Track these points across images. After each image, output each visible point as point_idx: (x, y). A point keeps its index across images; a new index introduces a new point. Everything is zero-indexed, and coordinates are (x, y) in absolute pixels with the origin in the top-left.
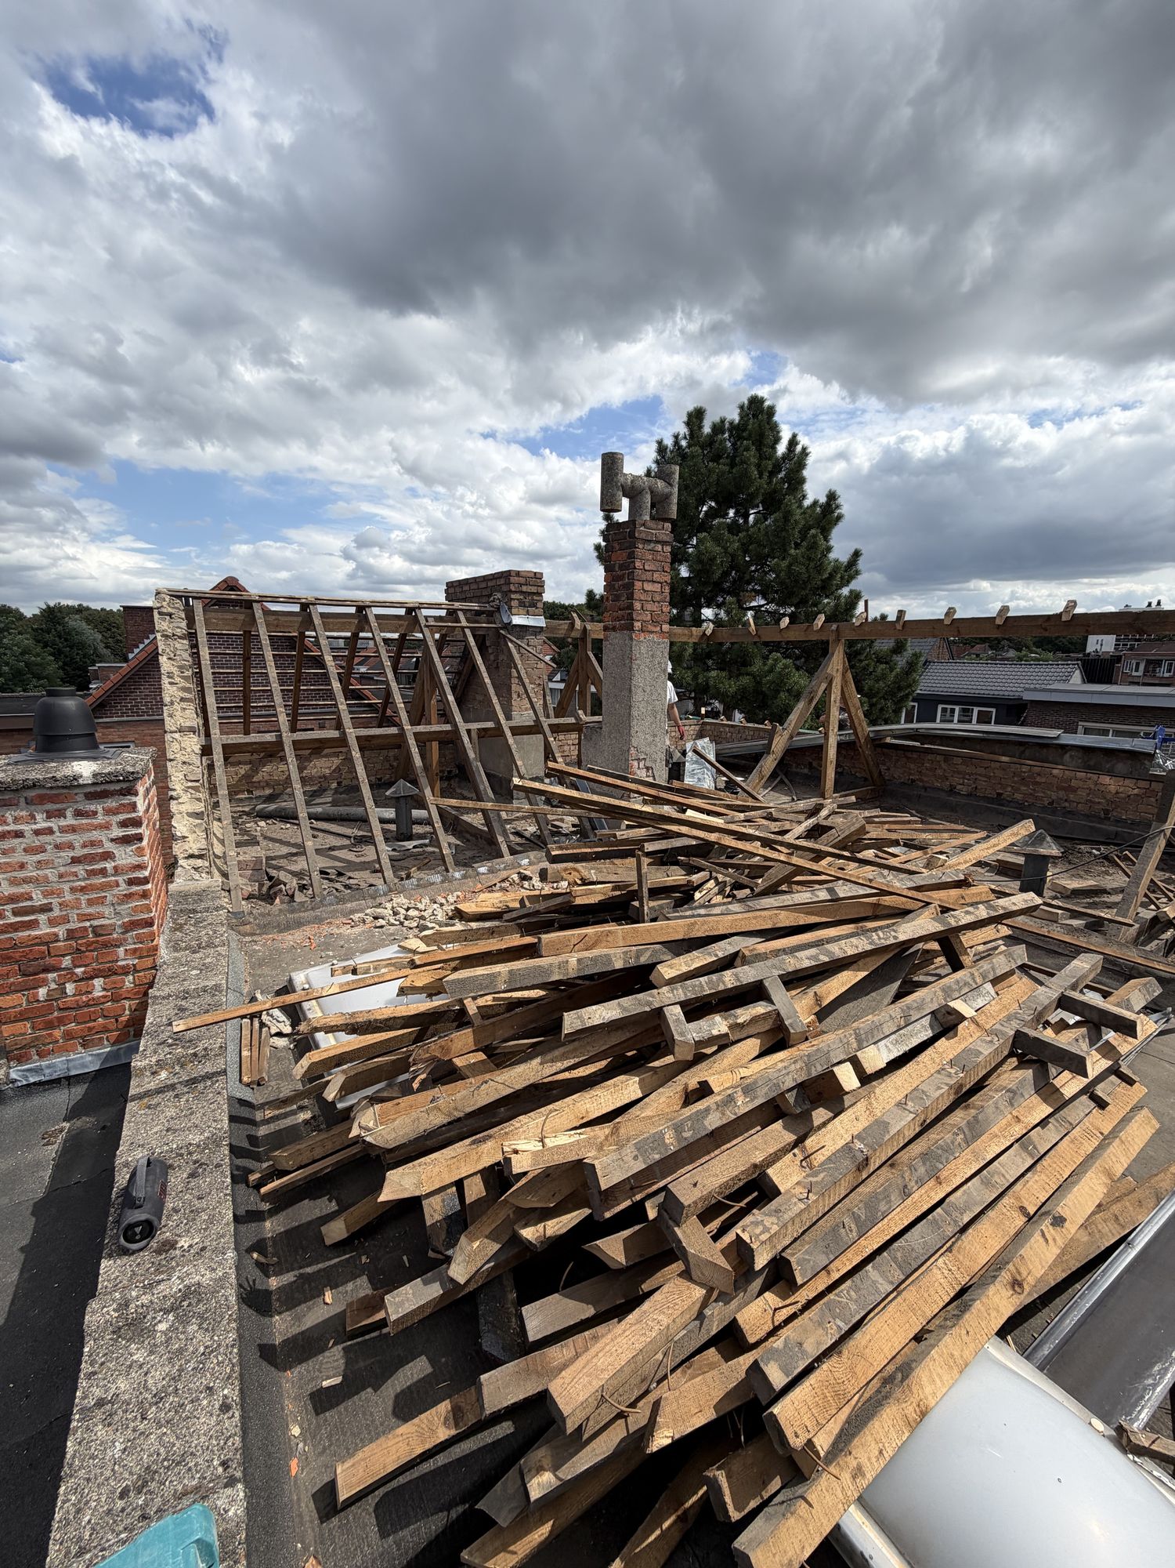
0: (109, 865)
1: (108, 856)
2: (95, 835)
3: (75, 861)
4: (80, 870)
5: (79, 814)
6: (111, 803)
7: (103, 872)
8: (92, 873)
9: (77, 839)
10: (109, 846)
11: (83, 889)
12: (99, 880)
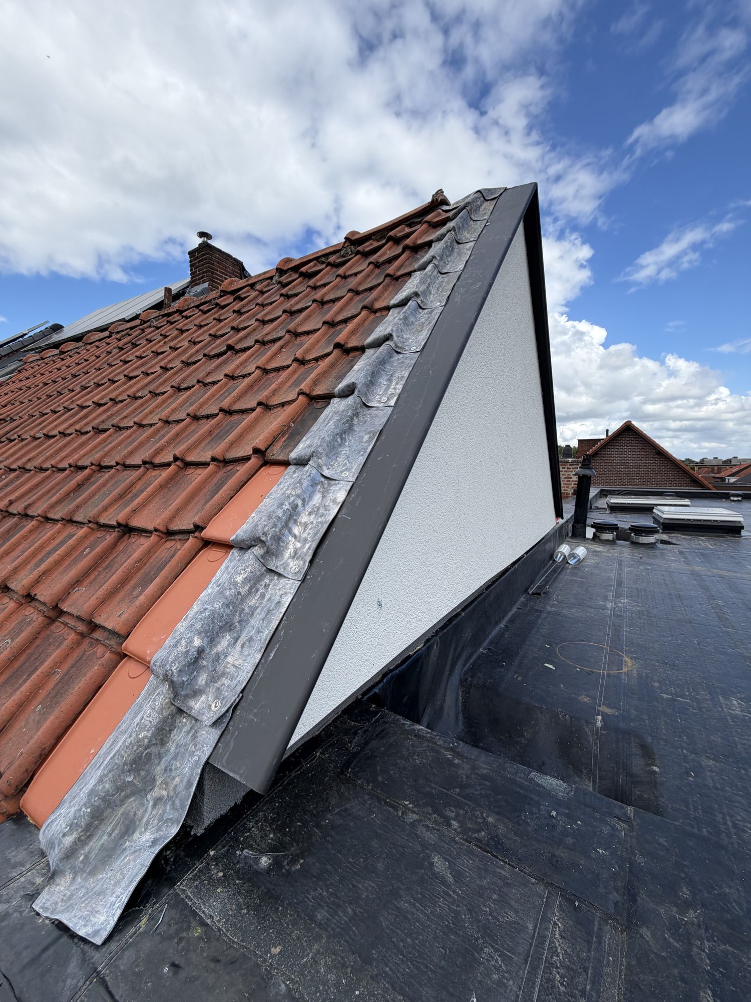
0: (571, 480)
1: (571, 478)
2: (569, 473)
3: (565, 478)
4: (566, 480)
5: (568, 468)
6: (574, 467)
7: (570, 481)
8: (568, 481)
9: (566, 473)
10: (572, 476)
11: (566, 484)
12: (568, 483)
